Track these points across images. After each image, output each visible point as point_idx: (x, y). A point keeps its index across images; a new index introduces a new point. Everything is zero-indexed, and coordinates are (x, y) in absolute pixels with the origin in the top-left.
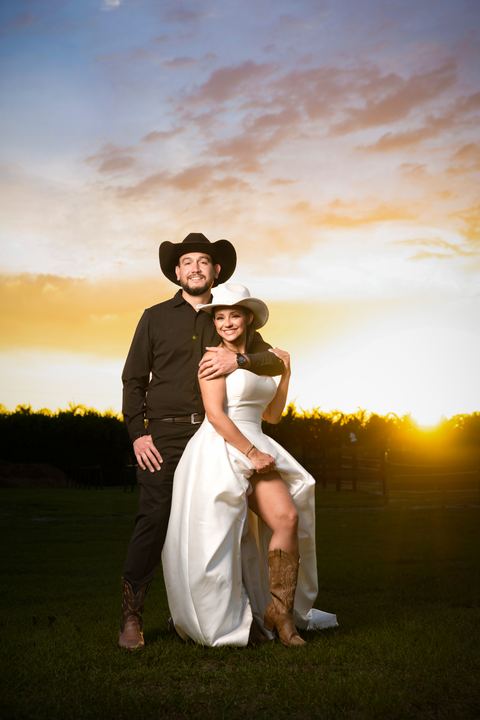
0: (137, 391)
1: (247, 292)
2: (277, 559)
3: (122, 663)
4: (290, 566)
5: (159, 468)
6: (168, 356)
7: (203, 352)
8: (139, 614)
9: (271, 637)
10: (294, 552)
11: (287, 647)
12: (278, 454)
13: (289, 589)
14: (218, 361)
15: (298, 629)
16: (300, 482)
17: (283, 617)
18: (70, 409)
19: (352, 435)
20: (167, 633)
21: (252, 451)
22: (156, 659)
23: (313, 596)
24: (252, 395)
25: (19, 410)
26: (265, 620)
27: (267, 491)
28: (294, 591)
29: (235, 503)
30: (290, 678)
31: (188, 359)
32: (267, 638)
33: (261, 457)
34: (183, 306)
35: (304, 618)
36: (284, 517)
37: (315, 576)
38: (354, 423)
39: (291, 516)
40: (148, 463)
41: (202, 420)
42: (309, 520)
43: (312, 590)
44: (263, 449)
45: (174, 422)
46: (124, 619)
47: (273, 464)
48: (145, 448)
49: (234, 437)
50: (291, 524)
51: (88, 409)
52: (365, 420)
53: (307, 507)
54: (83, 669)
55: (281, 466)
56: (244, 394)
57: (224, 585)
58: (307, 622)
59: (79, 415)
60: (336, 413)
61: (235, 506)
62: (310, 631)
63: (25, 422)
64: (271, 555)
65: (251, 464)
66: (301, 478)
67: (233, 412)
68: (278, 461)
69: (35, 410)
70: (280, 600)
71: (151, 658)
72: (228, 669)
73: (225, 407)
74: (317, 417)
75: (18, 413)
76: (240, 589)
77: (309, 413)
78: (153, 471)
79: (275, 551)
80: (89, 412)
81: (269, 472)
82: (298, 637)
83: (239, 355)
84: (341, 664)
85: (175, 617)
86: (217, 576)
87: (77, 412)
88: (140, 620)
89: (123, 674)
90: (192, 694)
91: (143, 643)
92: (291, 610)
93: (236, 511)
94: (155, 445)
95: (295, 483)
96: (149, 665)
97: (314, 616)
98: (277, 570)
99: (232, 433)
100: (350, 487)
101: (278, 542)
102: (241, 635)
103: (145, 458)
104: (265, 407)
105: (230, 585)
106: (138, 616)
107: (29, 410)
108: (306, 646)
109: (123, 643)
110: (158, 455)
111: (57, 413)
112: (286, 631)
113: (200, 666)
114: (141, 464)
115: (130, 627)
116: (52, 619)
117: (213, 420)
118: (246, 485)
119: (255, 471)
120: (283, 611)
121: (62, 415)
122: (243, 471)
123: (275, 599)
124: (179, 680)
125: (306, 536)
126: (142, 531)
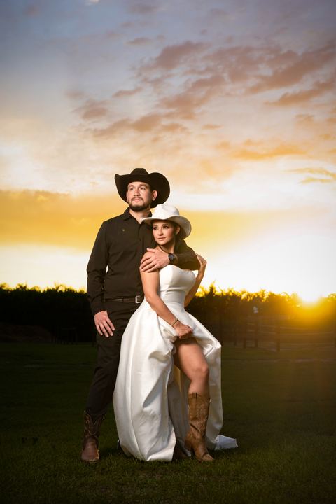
0: (97, 279)
1: (177, 211)
2: (194, 400)
3: (83, 472)
4: (203, 405)
5: (112, 334)
6: (120, 255)
7: (144, 252)
8: (95, 438)
9: (190, 455)
10: (206, 394)
11: (200, 462)
12: (195, 326)
13: (202, 421)
14: (156, 259)
15: (208, 450)
16: (210, 346)
17: (199, 441)
18: (55, 288)
19: (255, 308)
20: (116, 451)
21: (177, 323)
22: (107, 469)
23: (219, 427)
24: (178, 283)
25: (18, 287)
26: (186, 442)
27: (187, 351)
28: (206, 423)
29: (163, 359)
30: (201, 485)
31: (133, 258)
32: (187, 455)
33: (183, 328)
34: (130, 220)
35: (213, 442)
36: (199, 370)
37: (221, 412)
38: (257, 300)
39: (204, 369)
40: (104, 331)
41: (142, 301)
42: (217, 373)
43: (218, 422)
44: (185, 322)
45: (123, 302)
46: (86, 441)
47: (191, 333)
48: (102, 320)
49: (164, 313)
50: (204, 375)
51: (68, 288)
52: (265, 298)
53: (215, 364)
54: (55, 476)
55: (197, 334)
56: (172, 282)
57: (155, 418)
58: (215, 445)
59: (61, 292)
60: (243, 293)
61: (164, 362)
62: (218, 451)
63: (24, 295)
64: (190, 397)
65: (175, 332)
66: (211, 343)
67: (164, 295)
68: (195, 331)
69: (30, 287)
70: (196, 428)
71: (103, 469)
72: (158, 477)
73: (158, 291)
74: (231, 294)
75: (18, 289)
76: (167, 420)
77: (226, 291)
78: (108, 336)
79: (193, 394)
80: (68, 289)
81: (188, 338)
82: (208, 455)
83: (170, 254)
84: (238, 476)
85: (121, 440)
86: (150, 411)
87: (60, 289)
88: (97, 440)
89: (83, 480)
90: (131, 496)
91: (98, 458)
92: (204, 436)
93: (164, 365)
94: (110, 318)
95: (207, 347)
96: (102, 474)
97: (220, 440)
98: (194, 407)
99: (162, 310)
100: (253, 345)
101: (195, 388)
102: (168, 453)
103: (102, 327)
104: (187, 292)
105: (160, 418)
106: (94, 438)
107: (25, 287)
108: (214, 462)
109: (84, 457)
110: (112, 325)
111: (46, 290)
112: (200, 450)
113: (138, 475)
114: (99, 331)
115: (90, 446)
116: (35, 440)
117: (150, 300)
118: (171, 347)
119: (178, 337)
120: (198, 437)
121: (49, 291)
122: (170, 337)
123: (193, 428)
124: (123, 485)
125: (214, 384)
126: (99, 379)
